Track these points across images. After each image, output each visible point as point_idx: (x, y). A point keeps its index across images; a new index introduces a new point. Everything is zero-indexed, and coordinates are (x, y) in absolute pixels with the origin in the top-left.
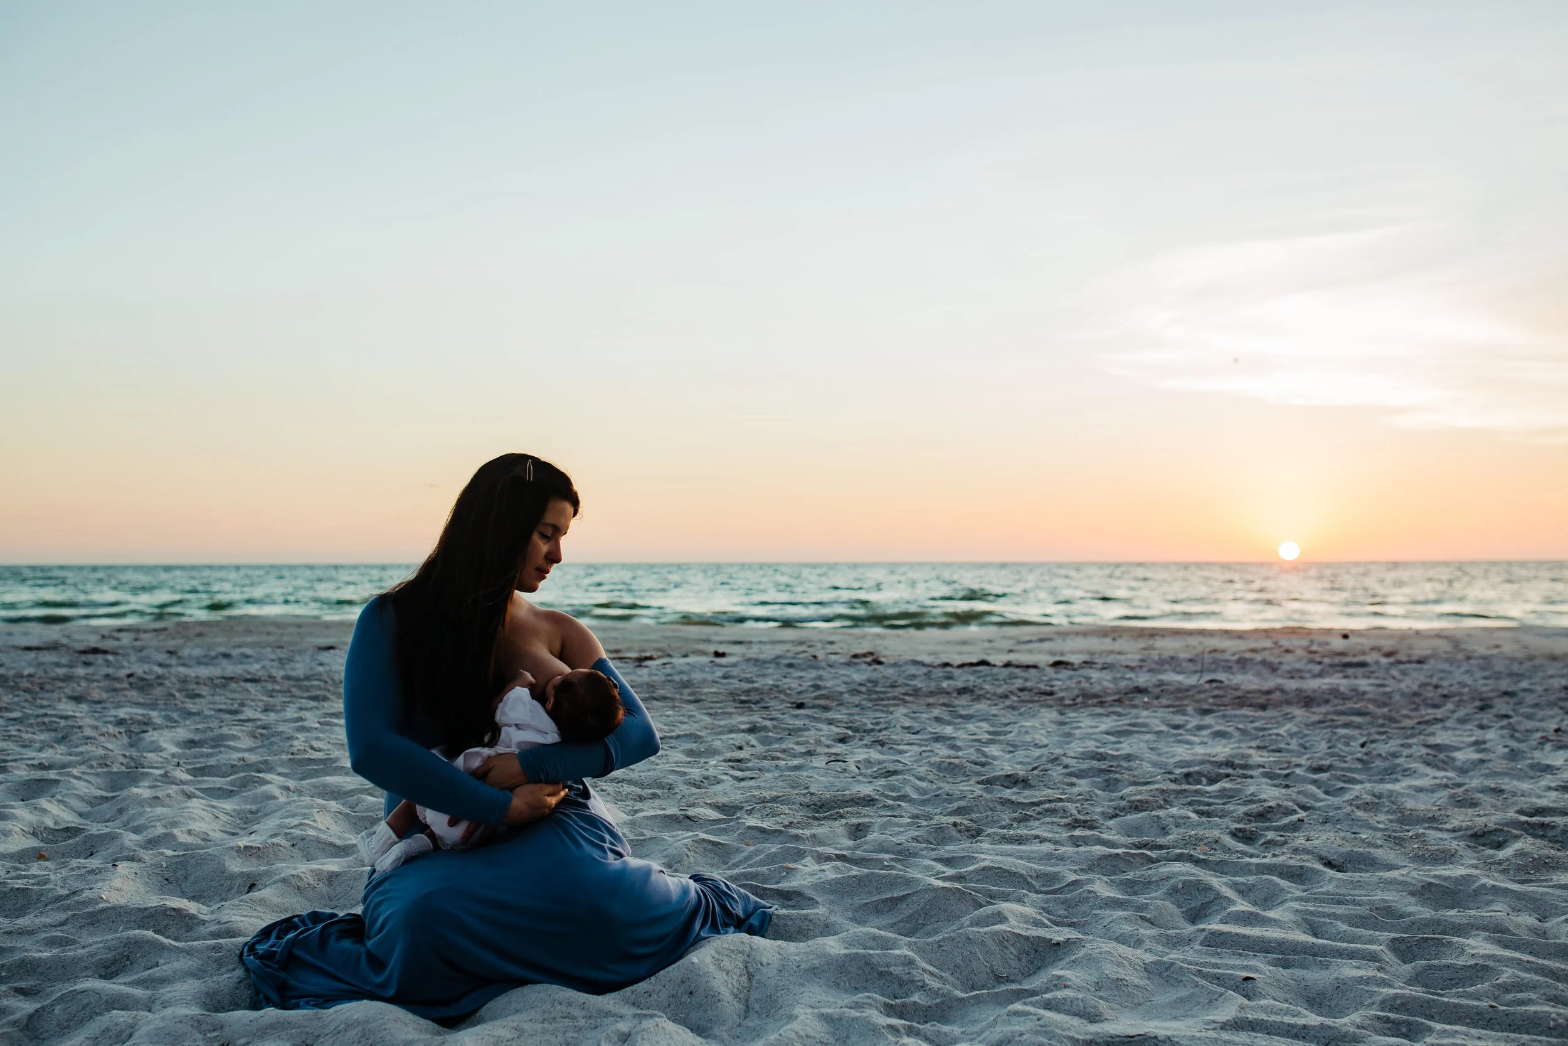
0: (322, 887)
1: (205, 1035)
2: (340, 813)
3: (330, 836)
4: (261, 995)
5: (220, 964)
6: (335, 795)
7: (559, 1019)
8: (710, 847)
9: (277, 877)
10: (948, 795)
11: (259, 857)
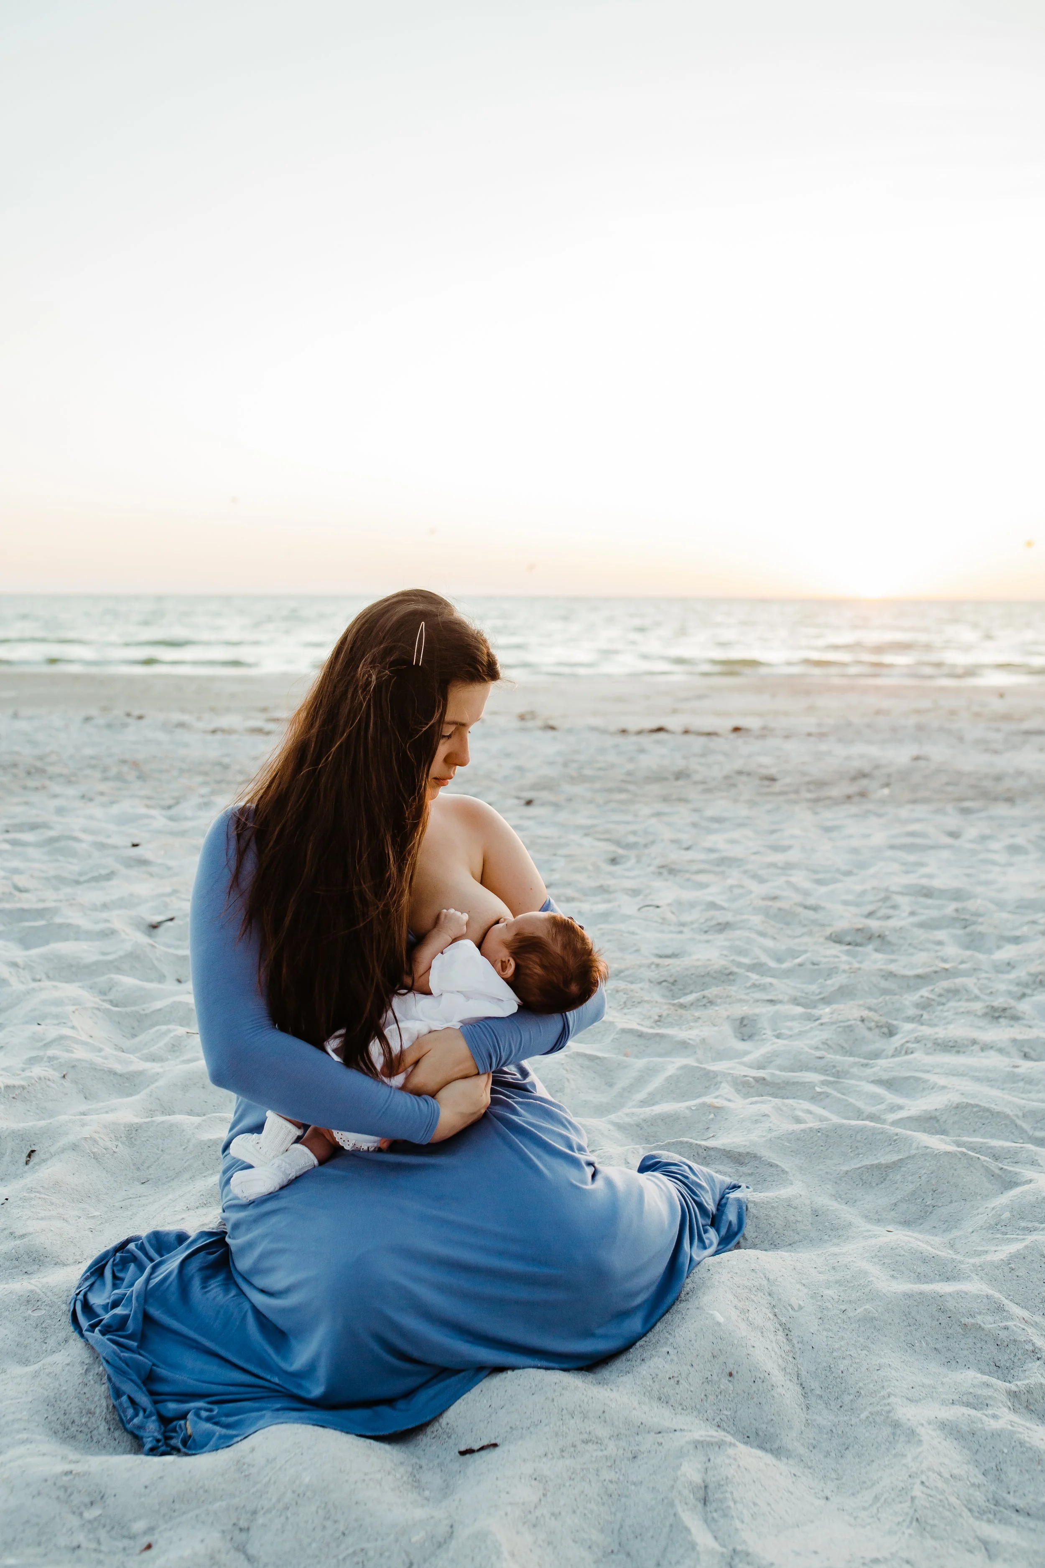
0: (123, 1150)
1: (81, 1514)
2: (98, 1009)
3: (106, 1058)
4: (124, 1398)
5: (44, 1330)
6: (74, 969)
7: (581, 1447)
8: (587, 1063)
9: (63, 1142)
10: (814, 964)
11: (24, 1100)
